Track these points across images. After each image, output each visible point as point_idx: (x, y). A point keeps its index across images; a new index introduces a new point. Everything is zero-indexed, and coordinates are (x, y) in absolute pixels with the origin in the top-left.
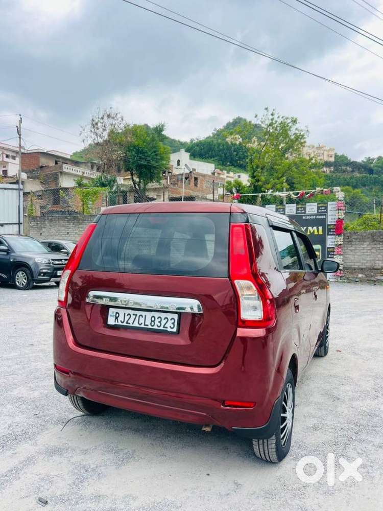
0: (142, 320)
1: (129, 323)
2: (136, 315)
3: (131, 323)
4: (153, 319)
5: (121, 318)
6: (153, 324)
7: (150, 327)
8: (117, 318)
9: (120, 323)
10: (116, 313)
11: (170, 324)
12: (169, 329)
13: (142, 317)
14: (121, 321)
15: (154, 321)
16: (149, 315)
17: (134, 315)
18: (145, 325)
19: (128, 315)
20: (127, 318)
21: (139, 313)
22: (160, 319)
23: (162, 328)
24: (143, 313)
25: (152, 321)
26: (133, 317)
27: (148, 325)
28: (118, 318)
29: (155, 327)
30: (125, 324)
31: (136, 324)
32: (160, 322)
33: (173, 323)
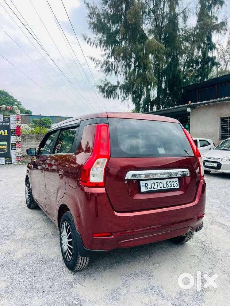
0: (162, 185)
1: (155, 188)
2: (158, 183)
3: (156, 188)
4: (167, 183)
5: (149, 186)
6: (167, 186)
7: (166, 188)
8: (146, 187)
9: (149, 190)
10: (146, 184)
11: (175, 184)
12: (176, 187)
13: (161, 183)
14: (150, 188)
15: (168, 184)
16: (165, 181)
17: (156, 183)
18: (164, 187)
19: (153, 184)
20: (153, 185)
21: (159, 181)
22: (170, 183)
23: (172, 187)
24: (162, 181)
25: (167, 184)
26: (156, 184)
27: (165, 187)
28: (148, 187)
29: (169, 188)
30: (152, 189)
31: (159, 188)
32: (171, 184)
33: (177, 184)
